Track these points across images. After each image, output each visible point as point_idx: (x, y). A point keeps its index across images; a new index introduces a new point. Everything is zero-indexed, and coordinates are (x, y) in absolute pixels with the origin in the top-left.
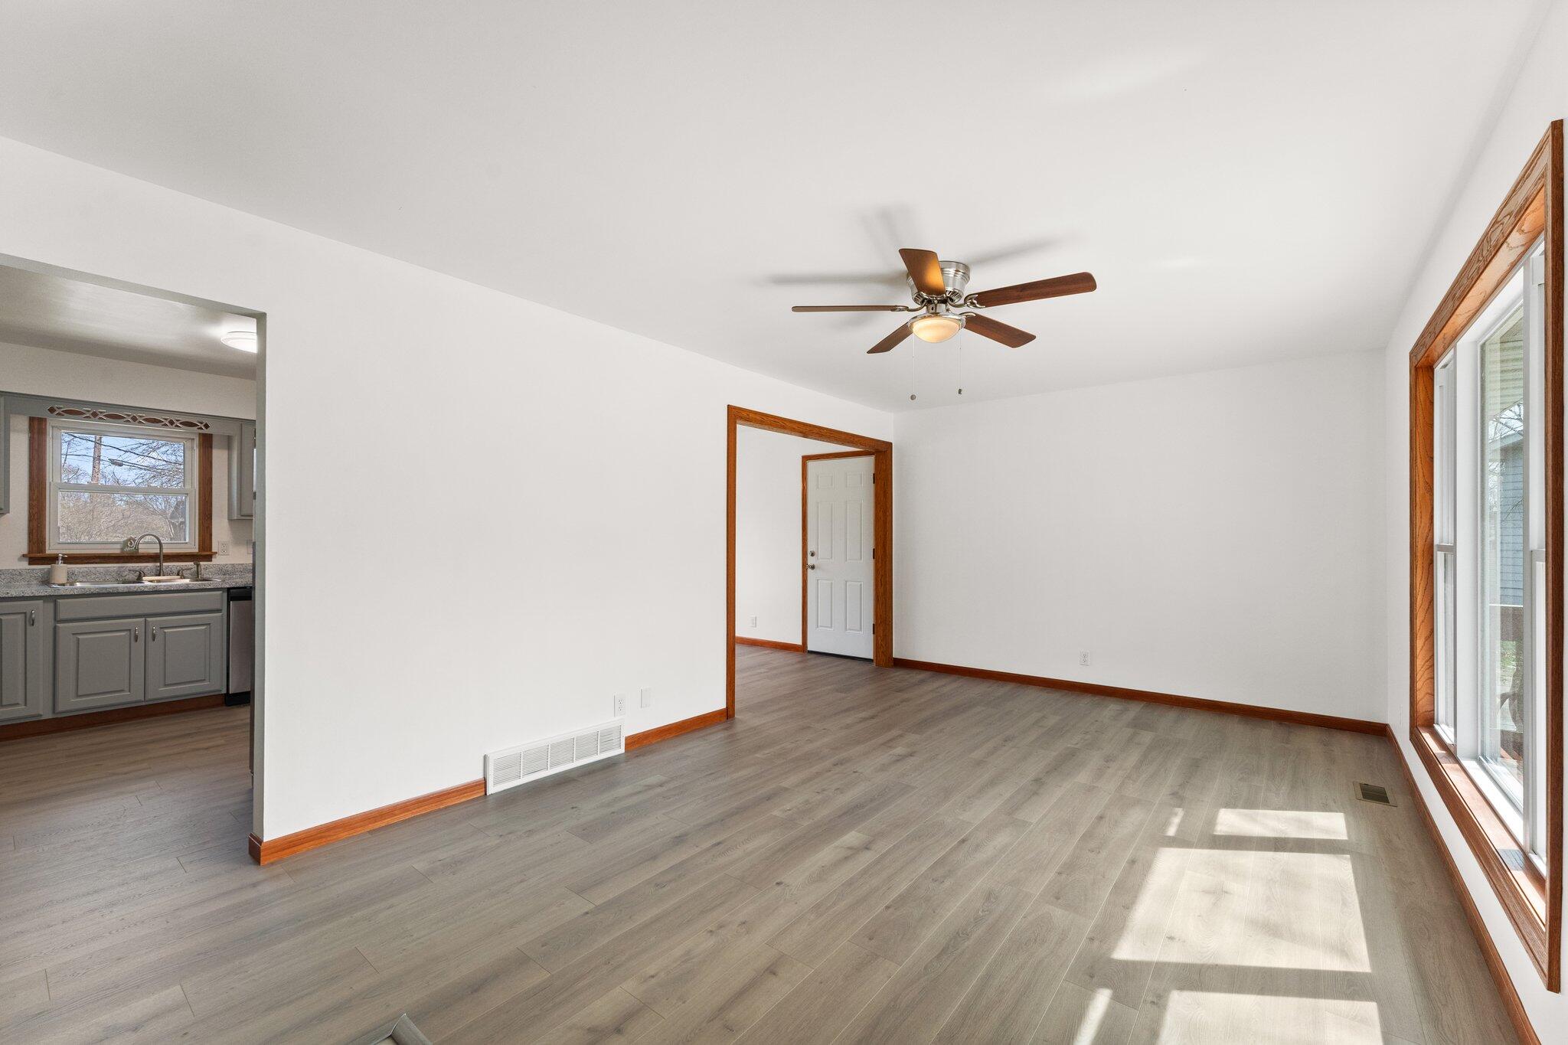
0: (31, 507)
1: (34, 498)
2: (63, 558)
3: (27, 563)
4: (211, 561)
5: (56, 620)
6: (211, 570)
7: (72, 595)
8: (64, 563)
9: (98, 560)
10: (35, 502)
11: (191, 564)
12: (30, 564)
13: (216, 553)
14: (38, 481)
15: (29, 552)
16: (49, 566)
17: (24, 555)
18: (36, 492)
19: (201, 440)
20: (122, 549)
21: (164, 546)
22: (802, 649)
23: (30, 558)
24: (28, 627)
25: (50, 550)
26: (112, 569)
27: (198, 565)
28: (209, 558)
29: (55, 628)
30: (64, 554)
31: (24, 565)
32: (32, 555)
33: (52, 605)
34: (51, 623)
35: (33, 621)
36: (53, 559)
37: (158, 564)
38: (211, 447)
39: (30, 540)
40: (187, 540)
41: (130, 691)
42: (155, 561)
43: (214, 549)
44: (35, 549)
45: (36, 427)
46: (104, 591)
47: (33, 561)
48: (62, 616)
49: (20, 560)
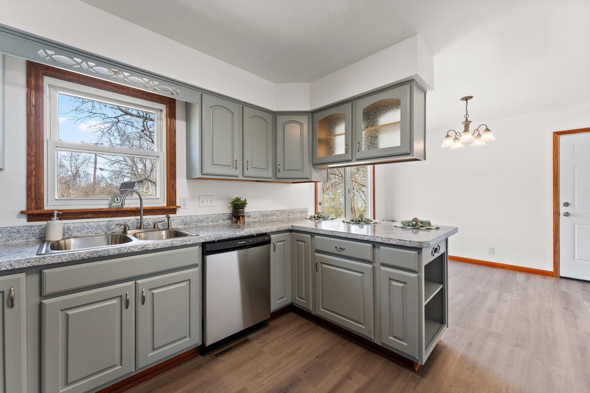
0: (29, 163)
1: (32, 154)
2: (58, 215)
3: (26, 219)
4: (175, 213)
5: (42, 295)
6: (177, 221)
7: (59, 263)
8: (60, 219)
9: (90, 215)
10: (33, 159)
11: (163, 217)
12: (29, 221)
13: (180, 207)
14: (36, 137)
15: (28, 209)
16: (44, 223)
17: (22, 212)
18: (34, 148)
19: (168, 112)
20: (110, 204)
21: (144, 201)
22: (555, 274)
23: (28, 215)
24: (7, 310)
25: (47, 207)
26: (102, 223)
27: (169, 218)
28: (174, 211)
29: (41, 306)
30: (59, 211)
31: (23, 221)
32: (30, 212)
33: (35, 278)
34: (37, 299)
35: (12, 300)
36: (48, 216)
37: (139, 217)
38: (175, 117)
39: (28, 197)
40: (158, 196)
41: (121, 365)
42: (136, 215)
43: (178, 204)
44: (33, 205)
45: (33, 82)
46: (95, 255)
47: (31, 217)
48: (49, 289)
49: (18, 217)
